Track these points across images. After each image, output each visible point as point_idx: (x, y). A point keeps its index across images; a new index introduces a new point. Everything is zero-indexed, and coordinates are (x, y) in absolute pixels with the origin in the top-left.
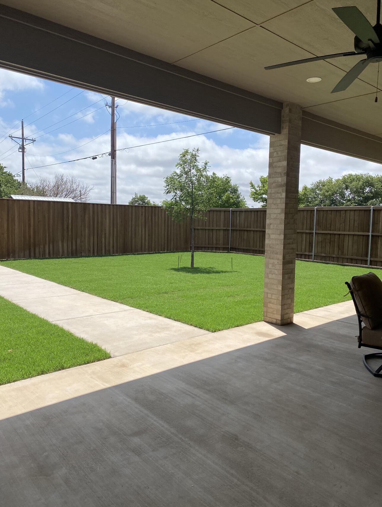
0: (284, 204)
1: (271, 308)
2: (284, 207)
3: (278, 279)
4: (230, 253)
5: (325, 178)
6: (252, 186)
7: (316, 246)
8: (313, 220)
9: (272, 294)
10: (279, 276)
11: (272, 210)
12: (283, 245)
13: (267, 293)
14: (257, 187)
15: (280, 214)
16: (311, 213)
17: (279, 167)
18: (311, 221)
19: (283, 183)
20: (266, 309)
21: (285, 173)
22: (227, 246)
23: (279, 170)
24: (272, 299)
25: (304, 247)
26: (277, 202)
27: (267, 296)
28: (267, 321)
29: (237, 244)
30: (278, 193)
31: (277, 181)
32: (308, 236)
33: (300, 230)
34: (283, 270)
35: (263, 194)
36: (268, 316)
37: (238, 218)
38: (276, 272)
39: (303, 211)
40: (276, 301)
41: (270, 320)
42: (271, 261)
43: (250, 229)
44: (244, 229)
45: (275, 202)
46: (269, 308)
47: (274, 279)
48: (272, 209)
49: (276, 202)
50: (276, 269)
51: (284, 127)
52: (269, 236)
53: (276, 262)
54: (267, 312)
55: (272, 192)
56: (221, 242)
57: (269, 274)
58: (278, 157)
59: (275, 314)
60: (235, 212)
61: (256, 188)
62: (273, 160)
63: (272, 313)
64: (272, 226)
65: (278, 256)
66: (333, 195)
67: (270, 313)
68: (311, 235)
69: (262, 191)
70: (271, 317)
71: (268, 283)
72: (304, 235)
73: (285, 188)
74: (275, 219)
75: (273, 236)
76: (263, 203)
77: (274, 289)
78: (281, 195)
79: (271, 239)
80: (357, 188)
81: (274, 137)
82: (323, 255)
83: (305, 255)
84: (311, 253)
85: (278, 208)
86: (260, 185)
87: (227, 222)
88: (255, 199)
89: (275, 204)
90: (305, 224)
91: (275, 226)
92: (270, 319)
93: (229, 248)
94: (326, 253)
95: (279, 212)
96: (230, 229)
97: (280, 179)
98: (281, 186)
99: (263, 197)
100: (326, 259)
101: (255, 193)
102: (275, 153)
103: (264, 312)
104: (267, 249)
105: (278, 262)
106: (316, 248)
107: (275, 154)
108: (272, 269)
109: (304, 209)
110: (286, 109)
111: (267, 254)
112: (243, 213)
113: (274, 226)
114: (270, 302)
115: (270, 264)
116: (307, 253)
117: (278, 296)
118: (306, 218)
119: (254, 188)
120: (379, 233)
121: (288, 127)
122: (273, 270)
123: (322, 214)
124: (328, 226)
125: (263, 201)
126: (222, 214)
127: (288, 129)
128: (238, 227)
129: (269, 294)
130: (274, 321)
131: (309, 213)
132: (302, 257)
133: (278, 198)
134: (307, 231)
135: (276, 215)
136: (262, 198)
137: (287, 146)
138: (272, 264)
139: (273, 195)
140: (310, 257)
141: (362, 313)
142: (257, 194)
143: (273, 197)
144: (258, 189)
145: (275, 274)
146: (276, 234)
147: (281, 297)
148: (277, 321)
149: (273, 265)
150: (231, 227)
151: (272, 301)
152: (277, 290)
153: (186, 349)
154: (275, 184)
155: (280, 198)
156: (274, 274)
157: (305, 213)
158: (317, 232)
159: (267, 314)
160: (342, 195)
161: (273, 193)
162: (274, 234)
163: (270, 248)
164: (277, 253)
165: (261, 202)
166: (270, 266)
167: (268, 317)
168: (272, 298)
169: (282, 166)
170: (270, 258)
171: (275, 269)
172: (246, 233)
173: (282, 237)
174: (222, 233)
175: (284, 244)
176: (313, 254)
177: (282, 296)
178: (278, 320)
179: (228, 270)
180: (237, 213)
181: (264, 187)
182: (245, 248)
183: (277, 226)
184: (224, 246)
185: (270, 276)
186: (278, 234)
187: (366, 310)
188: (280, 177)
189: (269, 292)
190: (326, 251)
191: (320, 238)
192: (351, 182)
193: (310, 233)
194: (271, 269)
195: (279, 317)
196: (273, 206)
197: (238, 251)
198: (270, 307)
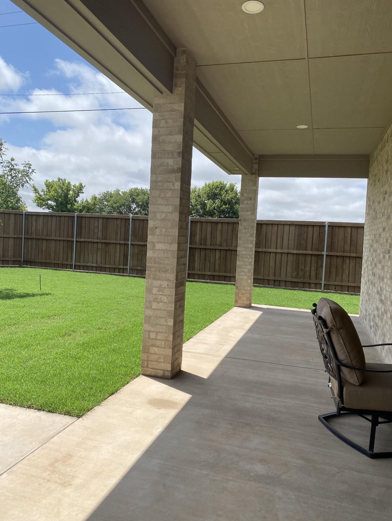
0: (179, 199)
1: (155, 354)
2: (179, 203)
3: (168, 309)
4: (24, 267)
5: (112, 190)
6: (36, 190)
7: (132, 259)
8: (128, 230)
9: (157, 333)
10: (170, 305)
11: (157, 206)
12: (176, 260)
13: (149, 332)
14: (42, 192)
15: (171, 213)
16: (126, 222)
17: (170, 142)
18: (126, 230)
19: (176, 167)
20: (146, 356)
21: (179, 153)
22: (20, 259)
23: (170, 148)
24: (157, 340)
25: (117, 260)
26: (167, 196)
27: (149, 335)
28: (148, 373)
29: (33, 257)
30: (168, 182)
31: (165, 164)
32: (123, 247)
33: (113, 240)
34: (176, 295)
35: (49, 200)
36: (149, 366)
37: (34, 224)
38: (165, 299)
39: (116, 219)
40: (164, 342)
41: (153, 372)
42: (157, 283)
43: (51, 238)
44: (42, 237)
45: (163, 195)
46: (151, 354)
47: (161, 310)
48: (159, 205)
49: (165, 195)
50: (165, 295)
51: (178, 85)
52: (154, 246)
53: (165, 284)
54: (148, 361)
55: (158, 179)
56: (11, 253)
57: (153, 302)
58: (168, 127)
59: (161, 362)
60: (30, 217)
61: (40, 192)
62: (159, 132)
63: (156, 361)
64: (158, 231)
65: (168, 275)
66: (121, 207)
67: (153, 361)
68: (125, 246)
69: (47, 197)
70: (155, 368)
71: (151, 316)
72: (118, 246)
73: (179, 175)
74: (163, 220)
75: (159, 246)
76: (49, 211)
77: (161, 325)
78: (173, 184)
79: (157, 249)
80: (143, 202)
81: (161, 98)
82: (140, 268)
83: (119, 268)
84: (125, 266)
85: (168, 205)
86: (45, 188)
87: (19, 228)
88: (40, 205)
89: (162, 198)
90: (119, 234)
91: (164, 230)
92: (154, 370)
93: (21, 261)
94: (143, 266)
95: (170, 210)
96: (23, 237)
97: (171, 162)
98: (173, 171)
99: (49, 203)
100: (142, 273)
101: (39, 198)
102: (163, 121)
103: (143, 361)
104: (150, 265)
105: (168, 285)
106: (131, 261)
107: (163, 123)
108: (158, 295)
109: (117, 217)
110: (182, 58)
111: (149, 272)
112: (41, 218)
113: (161, 231)
114: (153, 345)
115: (155, 287)
116: (122, 267)
117: (167, 335)
118: (120, 228)
119: (38, 192)
120: (196, 245)
121: (184, 85)
122: (160, 297)
123: (138, 224)
124: (144, 237)
125: (48, 208)
126: (12, 217)
127: (184, 88)
128: (34, 235)
129: (151, 333)
130: (160, 373)
131: (123, 221)
132: (115, 271)
133: (168, 189)
134: (122, 242)
135: (165, 214)
136: (47, 204)
137: (183, 113)
138: (157, 287)
139: (160, 184)
140: (124, 270)
141: (344, 362)
142: (41, 200)
143: (161, 188)
144: (42, 193)
145: (163, 302)
146: (164, 243)
147: (171, 336)
148: (164, 372)
149: (160, 288)
150: (24, 235)
151: (158, 343)
152: (165, 325)
153: (49, 481)
154: (163, 168)
155: (171, 190)
156: (161, 302)
157: (119, 221)
158: (133, 243)
159: (147, 363)
160: (129, 208)
161: (159, 182)
162: (161, 243)
163: (155, 263)
164: (166, 271)
165: (45, 209)
166: (155, 291)
167: (150, 368)
168: (157, 338)
169: (174, 141)
170: (155, 279)
171: (162, 295)
172: (45, 242)
173: (175, 247)
174: (11, 242)
175: (178, 258)
176: (128, 267)
177: (174, 334)
178: (167, 371)
179: (36, 291)
180: (32, 217)
181: (49, 192)
182: (43, 261)
183: (166, 231)
184: (15, 259)
185: (155, 305)
186: (169, 243)
187: (352, 358)
188: (172, 158)
189: (152, 329)
190: (142, 264)
191: (136, 251)
192: (137, 196)
193: (125, 244)
194: (156, 294)
195: (168, 367)
196: (160, 201)
197: (33, 264)
198: (154, 352)
